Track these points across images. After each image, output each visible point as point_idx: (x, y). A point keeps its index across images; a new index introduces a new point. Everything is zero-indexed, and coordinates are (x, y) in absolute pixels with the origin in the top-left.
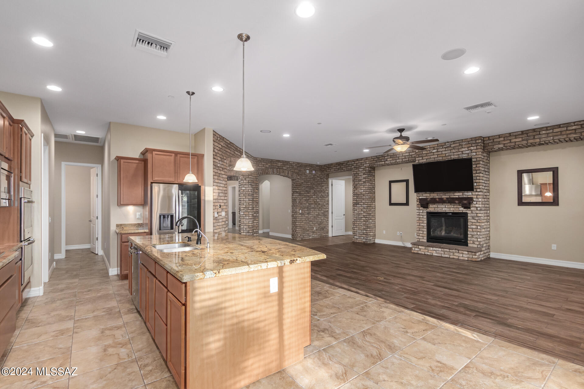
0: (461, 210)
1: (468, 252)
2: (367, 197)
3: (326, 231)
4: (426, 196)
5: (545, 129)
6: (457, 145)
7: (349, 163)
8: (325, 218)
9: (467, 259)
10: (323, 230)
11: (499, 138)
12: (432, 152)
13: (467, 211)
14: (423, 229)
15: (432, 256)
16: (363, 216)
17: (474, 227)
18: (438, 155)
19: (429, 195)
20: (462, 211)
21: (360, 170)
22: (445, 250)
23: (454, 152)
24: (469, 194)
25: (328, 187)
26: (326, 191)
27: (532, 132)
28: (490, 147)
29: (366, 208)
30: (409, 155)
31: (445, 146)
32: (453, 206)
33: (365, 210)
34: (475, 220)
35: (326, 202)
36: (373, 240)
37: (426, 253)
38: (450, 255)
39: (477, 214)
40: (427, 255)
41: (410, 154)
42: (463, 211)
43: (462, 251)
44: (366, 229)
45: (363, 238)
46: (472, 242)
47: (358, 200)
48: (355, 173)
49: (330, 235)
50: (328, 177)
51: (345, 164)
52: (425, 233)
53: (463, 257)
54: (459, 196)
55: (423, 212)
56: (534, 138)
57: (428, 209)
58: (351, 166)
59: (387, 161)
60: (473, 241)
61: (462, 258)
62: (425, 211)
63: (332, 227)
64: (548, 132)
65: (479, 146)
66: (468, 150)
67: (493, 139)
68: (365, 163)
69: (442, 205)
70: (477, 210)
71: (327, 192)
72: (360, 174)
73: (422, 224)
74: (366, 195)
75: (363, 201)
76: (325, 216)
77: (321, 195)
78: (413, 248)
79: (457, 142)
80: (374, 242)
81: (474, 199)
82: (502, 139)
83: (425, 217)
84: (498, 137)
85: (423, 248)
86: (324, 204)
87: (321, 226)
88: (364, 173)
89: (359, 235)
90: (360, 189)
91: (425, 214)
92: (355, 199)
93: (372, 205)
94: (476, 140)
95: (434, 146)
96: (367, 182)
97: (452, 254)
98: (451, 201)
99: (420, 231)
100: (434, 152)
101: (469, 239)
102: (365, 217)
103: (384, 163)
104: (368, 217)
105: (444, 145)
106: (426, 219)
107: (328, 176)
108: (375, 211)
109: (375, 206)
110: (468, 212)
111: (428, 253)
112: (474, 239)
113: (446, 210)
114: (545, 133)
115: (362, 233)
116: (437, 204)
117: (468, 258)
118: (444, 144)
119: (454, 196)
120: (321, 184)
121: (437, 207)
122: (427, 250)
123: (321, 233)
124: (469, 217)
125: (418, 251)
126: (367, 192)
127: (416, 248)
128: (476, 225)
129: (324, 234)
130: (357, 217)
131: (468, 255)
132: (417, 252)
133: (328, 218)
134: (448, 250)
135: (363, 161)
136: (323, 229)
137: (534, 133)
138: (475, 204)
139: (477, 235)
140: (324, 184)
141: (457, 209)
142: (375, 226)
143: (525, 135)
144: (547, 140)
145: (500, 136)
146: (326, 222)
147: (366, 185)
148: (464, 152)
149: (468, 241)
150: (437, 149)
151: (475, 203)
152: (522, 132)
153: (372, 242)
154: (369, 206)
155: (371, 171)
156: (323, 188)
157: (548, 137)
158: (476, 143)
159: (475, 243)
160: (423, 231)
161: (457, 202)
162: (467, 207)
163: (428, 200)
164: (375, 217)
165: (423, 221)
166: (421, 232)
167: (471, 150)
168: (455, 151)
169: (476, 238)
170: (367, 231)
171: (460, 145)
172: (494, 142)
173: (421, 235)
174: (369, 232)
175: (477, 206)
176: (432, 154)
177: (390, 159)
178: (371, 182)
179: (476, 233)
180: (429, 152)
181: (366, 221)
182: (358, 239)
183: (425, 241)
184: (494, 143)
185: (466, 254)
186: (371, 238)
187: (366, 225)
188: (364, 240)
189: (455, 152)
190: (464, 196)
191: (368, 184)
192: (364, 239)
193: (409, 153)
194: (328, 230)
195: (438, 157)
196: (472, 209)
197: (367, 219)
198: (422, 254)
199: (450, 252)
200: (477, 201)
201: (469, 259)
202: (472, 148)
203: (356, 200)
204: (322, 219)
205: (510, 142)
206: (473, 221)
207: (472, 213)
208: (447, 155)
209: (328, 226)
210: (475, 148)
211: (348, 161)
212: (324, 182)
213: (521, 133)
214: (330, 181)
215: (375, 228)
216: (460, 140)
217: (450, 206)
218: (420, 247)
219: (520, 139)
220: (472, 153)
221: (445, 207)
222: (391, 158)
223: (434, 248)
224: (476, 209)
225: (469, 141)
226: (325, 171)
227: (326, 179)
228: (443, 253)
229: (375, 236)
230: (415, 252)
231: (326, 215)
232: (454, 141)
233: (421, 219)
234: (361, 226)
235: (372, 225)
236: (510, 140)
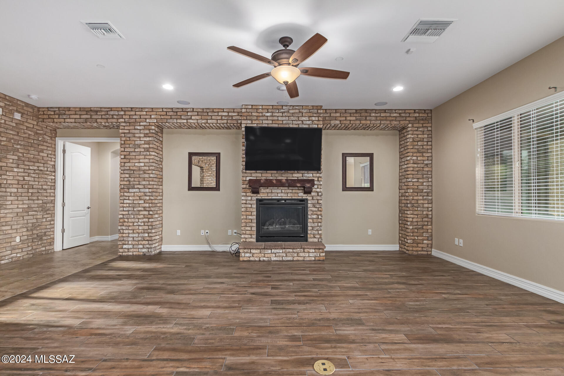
0: (301, 195)
1: (315, 249)
2: (151, 175)
3: (49, 241)
4: (256, 177)
5: (374, 111)
6: (297, 111)
7: (112, 113)
8: (46, 216)
9: (313, 259)
10: (41, 239)
11: (336, 113)
12: (264, 116)
13: (308, 198)
14: (251, 224)
15: (269, 262)
16: (143, 209)
17: (315, 216)
18: (272, 120)
19: (260, 175)
20: (302, 197)
21: (139, 128)
22: (288, 250)
23: (293, 121)
24: (309, 175)
25: (55, 155)
26: (49, 162)
27: (364, 112)
28: (327, 121)
29: (148, 194)
30: (228, 116)
31: (282, 111)
32: (291, 191)
33: (148, 198)
34: (316, 208)
35: (49, 183)
36: (160, 247)
37: (262, 259)
38: (293, 257)
39: (318, 200)
40: (264, 261)
41: (230, 114)
42: (303, 198)
43: (308, 250)
44: (149, 231)
45: (141, 246)
46: (312, 235)
47: (133, 179)
48: (127, 131)
49: (58, 247)
50: (54, 133)
51: (103, 113)
52: (254, 229)
53: (309, 256)
54: (298, 177)
55: (251, 200)
56: (366, 120)
57: (258, 195)
58: (118, 119)
59: (191, 119)
60: (313, 234)
61: (308, 259)
62: (254, 198)
63: (63, 231)
64: (377, 115)
65: (320, 117)
66: (309, 120)
67: (330, 113)
68: (149, 117)
69: (278, 189)
70: (318, 195)
71: (53, 163)
72: (137, 135)
73: (250, 217)
74: (150, 172)
75: (144, 183)
76: (46, 211)
77: (36, 168)
78: (243, 254)
79: (297, 108)
80: (160, 250)
81: (316, 182)
82: (338, 115)
83: (255, 206)
84: (335, 112)
85: (258, 251)
86: (45, 187)
87: (35, 232)
88: (147, 134)
89: (134, 243)
90: (138, 161)
91: (255, 202)
92: (126, 179)
93: (158, 190)
94: (318, 110)
95: (267, 107)
96: (151, 150)
97: (296, 255)
98: (291, 184)
99: (246, 226)
100: (267, 116)
101: (309, 232)
102: (148, 209)
103: (185, 121)
104: (152, 209)
105: (281, 109)
106: (255, 210)
107: (56, 134)
108: (162, 199)
109: (162, 192)
110: (309, 198)
111: (264, 259)
112: (314, 231)
113: (282, 196)
114: (375, 115)
115: (140, 239)
116: (271, 188)
117: (315, 257)
118: (281, 107)
119: (292, 177)
120: (36, 146)
121: (271, 192)
122: (263, 255)
123: (34, 247)
124: (309, 205)
125: (249, 257)
126: (153, 168)
127: (247, 252)
128: (317, 215)
129: (44, 249)
130: (128, 211)
131: (315, 253)
132: (248, 259)
133: (53, 215)
134: (291, 250)
135: (145, 113)
136: (40, 238)
137: (366, 114)
138: (315, 189)
139: (318, 226)
140: (45, 148)
141: (296, 195)
142: (162, 224)
143: (358, 114)
144: (376, 123)
145: (336, 111)
146: (49, 223)
147: (150, 155)
148: (304, 122)
149: (308, 235)
150: (272, 112)
151: (316, 187)
152: (356, 110)
153: (158, 251)
154: (155, 190)
155: (158, 132)
156: (41, 154)
157: (376, 120)
158: (318, 113)
159: (316, 237)
160: (251, 227)
161: (299, 185)
162: (308, 191)
163: (262, 181)
164: (162, 210)
165: (251, 212)
166: (249, 228)
167: (313, 121)
168: (294, 119)
169: (317, 230)
170: (150, 235)
171: (300, 112)
172: (330, 116)
173: (248, 232)
174: (154, 234)
175: (318, 190)
176: (265, 118)
177: (197, 117)
178: (157, 151)
179: (316, 224)
180: (261, 114)
181: (149, 216)
182: (132, 250)
183: (254, 240)
184: (331, 118)
185: (313, 252)
186: (157, 244)
187: (149, 224)
188: (144, 250)
189: (294, 120)
190: (305, 178)
191: (153, 153)
192: (144, 248)
193: (228, 112)
194: (53, 238)
195: (272, 124)
196: (313, 194)
197: (151, 213)
198: (256, 261)
199: (293, 252)
200: (318, 185)
201: (317, 258)
202: (313, 118)
203: (129, 181)
204: (38, 217)
205: (346, 120)
206: (314, 209)
207: (313, 199)
208: (284, 122)
209: (53, 231)
210: (317, 119)
211: (111, 108)
212: (45, 144)
213: (354, 111)
214: (60, 143)
215: (162, 227)
216: (301, 106)
217: (288, 191)
218: (253, 251)
219: (354, 118)
220: (313, 124)
221: (282, 192)
222: (198, 115)
223: (273, 250)
224: (317, 195)
225: (310, 110)
226: (50, 120)
227: (51, 138)
228: (285, 256)
229: (162, 240)
230: (245, 259)
231: (48, 210)
232: (293, 106)
233: (248, 209)
234: (139, 226)
235: (158, 223)
236: (346, 117)
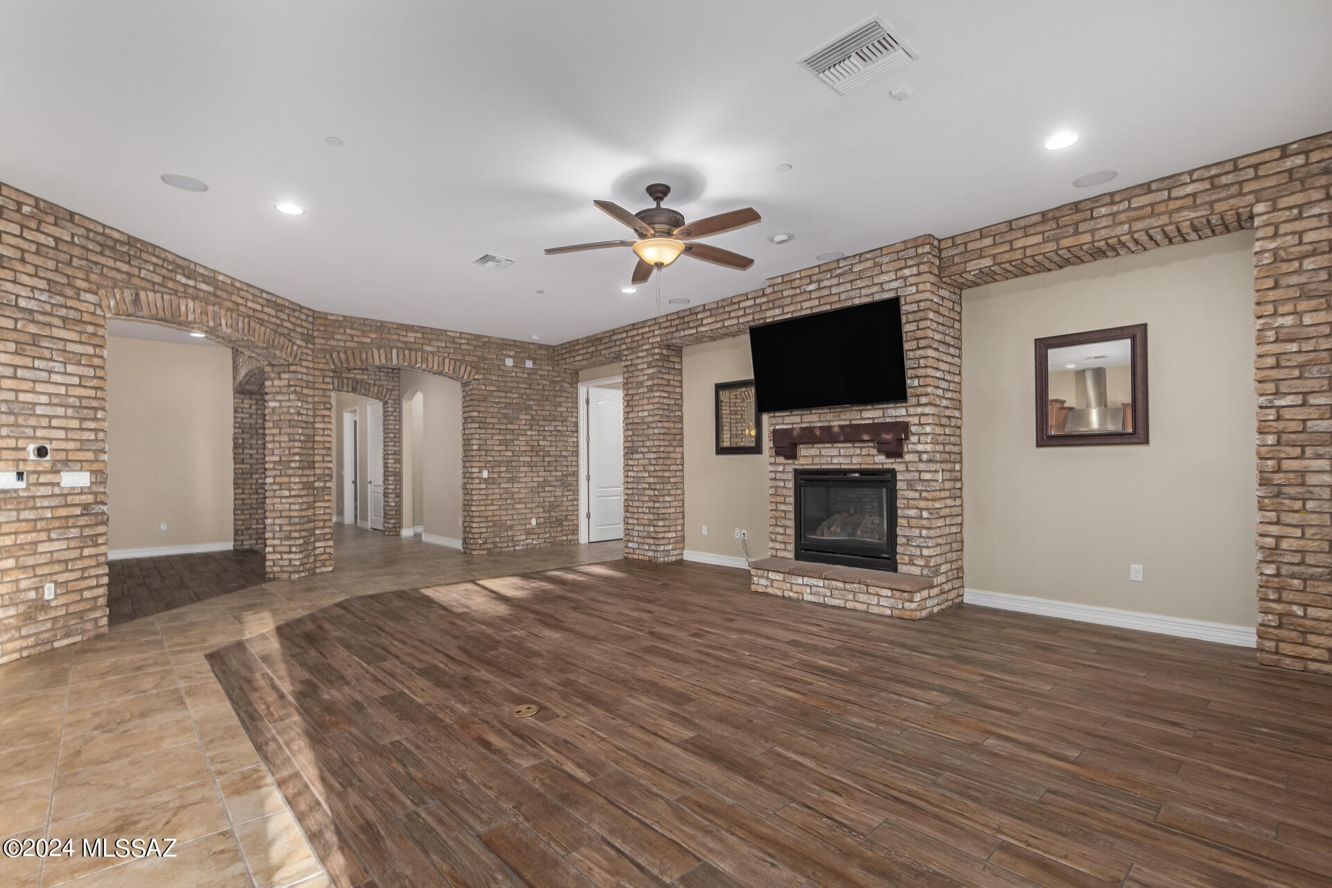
0: (881, 461)
1: (892, 590)
2: (656, 431)
3: (571, 528)
4: (792, 424)
5: (1108, 200)
6: (869, 264)
7: (614, 338)
8: (566, 494)
9: (888, 612)
10: (561, 525)
11: (982, 237)
12: (805, 292)
13: (894, 466)
14: (784, 522)
15: (798, 603)
16: (647, 486)
17: (912, 513)
18: (820, 298)
19: (797, 419)
20: (883, 464)
21: (641, 354)
22: (834, 583)
23: (860, 288)
24: (896, 412)
25: (577, 408)
26: (569, 419)
27: (1069, 212)
28: (956, 268)
29: (654, 462)
30: (755, 305)
31: (838, 271)
32: (858, 451)
33: (652, 468)
34: (916, 490)
35: (569, 448)
36: (678, 552)
37: (787, 594)
38: (846, 601)
39: (920, 472)
40: (790, 598)
41: (758, 301)
42: (885, 466)
43: (877, 589)
44: (655, 522)
45: (646, 547)
46: (907, 558)
47: (635, 439)
48: (629, 363)
49: (583, 538)
50: (575, 378)
51: (607, 340)
52: (791, 532)
53: (878, 605)
54: (873, 419)
55: (783, 472)
56: (1077, 233)
57: (796, 462)
58: (620, 345)
59: (702, 325)
60: (910, 555)
61: (875, 610)
62: (790, 469)
63: (588, 516)
64: (1115, 208)
65: (923, 263)
66: (897, 279)
67: (966, 244)
68: (651, 334)
69: (833, 447)
70: (921, 461)
71: (574, 420)
72: (640, 367)
73: (783, 507)
74: (654, 425)
75: (648, 443)
76: (567, 486)
77: (552, 428)
78: (755, 579)
79: (869, 256)
80: (678, 558)
81: (913, 429)
82: (988, 241)
83: (791, 485)
84: (978, 236)
85: (779, 577)
86: (564, 453)
87: (553, 514)
88: (650, 362)
89: (640, 540)
90: (640, 409)
91: (791, 476)
92: (629, 439)
93: (672, 455)
94: (916, 247)
95: (809, 273)
96: (655, 388)
97: (851, 597)
98: (852, 434)
99: (776, 525)
100: (810, 292)
101: (899, 549)
102: (653, 487)
103: (694, 331)
104: (658, 487)
105: (835, 269)
106: (792, 492)
107: (577, 378)
108: (682, 470)
109: (682, 458)
110: (899, 467)
111: (791, 594)
112: (912, 549)
113: (840, 464)
114: (1109, 212)
115: (645, 534)
116: (820, 446)
117: (892, 608)
118: (835, 265)
119: (861, 419)
120: (553, 399)
121: (820, 455)
122: (789, 585)
123: (553, 534)
124: (900, 485)
125: (766, 586)
126: (657, 418)
127: (762, 577)
128: (918, 508)
129: (565, 538)
130: (633, 489)
131: (893, 600)
132: (764, 590)
133: (576, 492)
134: (840, 585)
135: (647, 329)
136: (560, 522)
137: (1077, 217)
138: (914, 444)
139: (921, 537)
140: (564, 399)
141: (869, 460)
142: (683, 512)
143: (1050, 223)
144: (1113, 234)
145: (982, 233)
146: (571, 503)
147: (654, 397)
148: (886, 287)
149: (898, 557)
150: (819, 281)
151: (914, 439)
152: (1043, 214)
153: (674, 559)
154: (663, 455)
155: (668, 356)
156: (559, 409)
157: (1115, 224)
158: (917, 255)
159: (916, 562)
160: (785, 527)
161: (866, 437)
162: (895, 452)
163: (795, 433)
164: (682, 489)
165: (785, 496)
166: (781, 530)
167: (905, 278)
168: (864, 285)
169: (919, 546)
170: (657, 529)
171: (876, 265)
172: (966, 251)
173: (780, 538)
174: (663, 529)
175: (920, 448)
176: (806, 296)
177: (710, 320)
178: (667, 389)
179: (916, 532)
180: (798, 291)
181: (655, 499)
182: (637, 552)
183: (791, 555)
184: (967, 255)
185: (887, 597)
186: (670, 547)
187: (655, 511)
188: (650, 554)
189: (864, 287)
190: (888, 420)
191: (658, 394)
192: (649, 550)
193: (754, 298)
194: (577, 525)
195: (820, 305)
196: (908, 457)
197: (656, 493)
198: (776, 596)
199: (845, 589)
200: (919, 435)
201: (896, 612)
202: (907, 272)
203: (632, 441)
204: (557, 494)
205: (1012, 250)
206: (911, 494)
207: (907, 470)
208: (843, 297)
209: (577, 515)
210: (915, 270)
211: (614, 330)
212: (563, 394)
213: (1039, 218)
214: (582, 390)
215: (683, 518)
216: (876, 250)
217: (852, 451)
218: (772, 575)
219: (1039, 238)
220: (906, 286)
221: (840, 455)
222: (711, 316)
223: (805, 579)
224: (917, 459)
225: (898, 252)
226: (563, 362)
227: (571, 384)
228: (829, 594)
229: (683, 541)
230: (760, 589)
231: (569, 485)
232: (860, 255)
233: (779, 490)
234: (644, 513)
235: (673, 510)
236: (1011, 242)
